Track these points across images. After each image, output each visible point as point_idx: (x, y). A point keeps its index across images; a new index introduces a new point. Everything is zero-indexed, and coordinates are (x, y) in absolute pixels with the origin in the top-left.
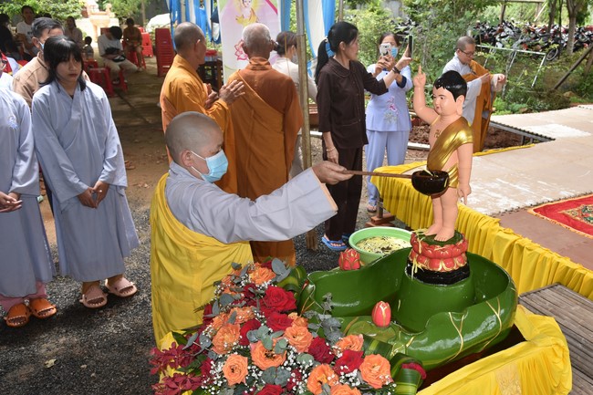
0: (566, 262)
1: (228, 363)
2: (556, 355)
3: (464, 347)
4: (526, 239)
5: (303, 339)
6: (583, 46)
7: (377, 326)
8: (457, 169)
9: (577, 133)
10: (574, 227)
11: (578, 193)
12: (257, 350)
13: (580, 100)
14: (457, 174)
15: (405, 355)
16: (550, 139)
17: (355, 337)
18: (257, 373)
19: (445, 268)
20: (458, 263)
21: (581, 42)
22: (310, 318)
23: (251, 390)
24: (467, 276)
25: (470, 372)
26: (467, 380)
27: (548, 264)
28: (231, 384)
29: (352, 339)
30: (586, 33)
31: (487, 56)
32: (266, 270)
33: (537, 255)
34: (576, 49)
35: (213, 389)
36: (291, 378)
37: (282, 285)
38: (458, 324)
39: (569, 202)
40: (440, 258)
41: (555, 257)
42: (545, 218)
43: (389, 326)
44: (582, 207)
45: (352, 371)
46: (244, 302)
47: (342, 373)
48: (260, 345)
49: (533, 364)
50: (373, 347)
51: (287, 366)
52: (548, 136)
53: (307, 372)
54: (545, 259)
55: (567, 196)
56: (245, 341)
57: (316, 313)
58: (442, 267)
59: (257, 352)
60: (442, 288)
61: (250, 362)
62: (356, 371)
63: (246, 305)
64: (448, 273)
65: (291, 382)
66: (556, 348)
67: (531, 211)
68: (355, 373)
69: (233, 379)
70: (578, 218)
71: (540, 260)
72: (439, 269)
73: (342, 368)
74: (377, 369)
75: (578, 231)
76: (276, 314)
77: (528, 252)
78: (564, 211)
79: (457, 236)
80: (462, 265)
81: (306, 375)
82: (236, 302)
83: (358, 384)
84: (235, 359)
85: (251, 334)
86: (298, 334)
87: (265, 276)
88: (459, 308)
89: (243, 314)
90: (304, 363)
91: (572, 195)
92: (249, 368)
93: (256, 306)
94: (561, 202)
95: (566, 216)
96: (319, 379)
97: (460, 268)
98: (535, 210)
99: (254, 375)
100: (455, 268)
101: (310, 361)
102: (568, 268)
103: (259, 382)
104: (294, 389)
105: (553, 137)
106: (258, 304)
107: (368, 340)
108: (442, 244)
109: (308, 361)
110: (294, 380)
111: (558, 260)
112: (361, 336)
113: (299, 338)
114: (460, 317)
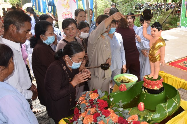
0: (183, 81)
3: (168, 114)
4: (169, 74)
5: (115, 118)
6: (169, 9)
7: (140, 111)
8: (160, 55)
9: (175, 38)
10: (183, 69)
11: (181, 57)
13: (172, 26)
14: (160, 56)
15: (151, 120)
16: (167, 40)
17: (135, 116)
20: (161, 86)
21: (168, 8)
22: (115, 110)
24: (164, 90)
27: (177, 82)
29: (134, 117)
30: (169, 5)
31: (139, 13)
32: (95, 94)
33: (173, 79)
34: (167, 10)
37: (102, 99)
38: (165, 107)
39: (179, 60)
40: (155, 85)
41: (179, 79)
42: (173, 66)
43: (144, 111)
44: (183, 62)
46: (91, 106)
48: (102, 122)
50: (141, 119)
52: (166, 39)
54: (176, 80)
55: (177, 59)
56: (95, 121)
57: (117, 108)
58: (156, 88)
60: (156, 95)
63: (91, 107)
64: (158, 90)
67: (168, 64)
70: (183, 66)
71: (174, 81)
75: (184, 70)
76: (104, 110)
77: (170, 78)
78: (178, 64)
79: (160, 77)
80: (162, 87)
82: (88, 106)
85: (98, 118)
86: (113, 116)
87: (95, 96)
88: (165, 102)
89: (92, 110)
91: (179, 58)
93: (96, 107)
94: (176, 61)
95: (179, 65)
97: (162, 88)
98: (169, 64)
100: (160, 88)
102: (184, 83)
105: (168, 40)
107: (139, 116)
108: (156, 80)
111: (180, 80)
112: (137, 115)
113: (114, 118)
114: (165, 105)
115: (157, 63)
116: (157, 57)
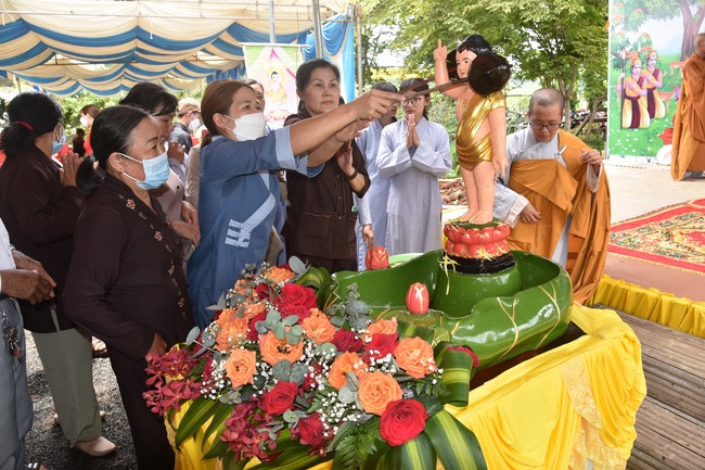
1: (232, 359)
2: (626, 349)
3: (519, 339)
5: (324, 332)
8: (490, 140)
12: (268, 342)
14: (491, 144)
17: (387, 322)
18: (267, 371)
20: (501, 250)
23: (261, 392)
24: (513, 264)
25: (530, 369)
26: (527, 377)
28: (235, 386)
29: (382, 324)
35: (214, 391)
36: (309, 374)
38: (510, 310)
40: (480, 243)
45: (385, 356)
47: (372, 359)
48: (270, 335)
49: (602, 360)
50: (410, 331)
51: (304, 361)
53: (329, 364)
56: (253, 335)
58: (483, 254)
59: (267, 344)
60: (484, 279)
61: (259, 359)
62: (389, 356)
65: (309, 378)
66: (626, 341)
68: (388, 358)
69: (238, 380)
73: (372, 352)
74: (417, 352)
80: (504, 252)
81: (327, 368)
83: (393, 370)
84: (240, 354)
85: (260, 325)
86: (319, 325)
88: (509, 293)
89: (252, 307)
90: (324, 353)
92: (258, 364)
96: (343, 369)
97: (504, 255)
99: (264, 374)
100: (498, 254)
101: (332, 350)
103: (271, 383)
104: (313, 385)
106: (271, 296)
107: (402, 324)
109: (330, 351)
110: (312, 375)
112: (394, 319)
113: (320, 331)
114: (511, 302)
115: (483, 167)
116: (480, 148)
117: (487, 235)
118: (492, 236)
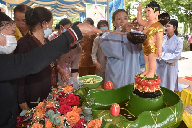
8: (156, 44)
19: (150, 90)
24: (160, 95)
38: (155, 118)
43: (118, 116)
57: (85, 106)
64: (151, 93)
72: (147, 91)
80: (157, 90)
86: (73, 116)
100: (154, 91)
114: (156, 114)
116: (152, 47)
117: (151, 83)
118: (153, 83)
